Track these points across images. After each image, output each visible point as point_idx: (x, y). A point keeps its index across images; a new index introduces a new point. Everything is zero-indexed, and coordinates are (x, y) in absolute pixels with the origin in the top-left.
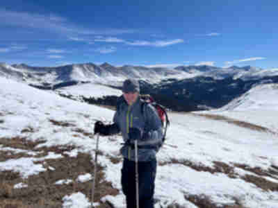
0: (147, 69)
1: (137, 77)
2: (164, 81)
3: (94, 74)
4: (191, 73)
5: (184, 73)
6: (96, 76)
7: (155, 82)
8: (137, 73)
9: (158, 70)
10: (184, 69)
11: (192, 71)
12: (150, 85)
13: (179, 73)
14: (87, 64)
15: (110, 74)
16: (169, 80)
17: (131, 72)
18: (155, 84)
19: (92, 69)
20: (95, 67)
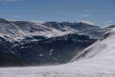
0: (7, 22)
2: (28, 38)
4: (64, 31)
5: (54, 30)
7: (16, 39)
9: (22, 25)
10: (55, 25)
11: (66, 28)
12: (8, 43)
13: (48, 30)
16: (35, 37)
18: (16, 42)
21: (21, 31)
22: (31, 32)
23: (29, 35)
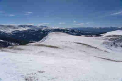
2: (13, 31)
4: (25, 28)
5: (22, 28)
7: (9, 32)
9: (10, 27)
10: (22, 26)
12: (6, 34)
13: (21, 28)
21: (10, 29)
22: (14, 29)
23: (13, 30)
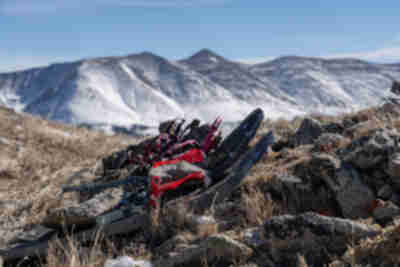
1: (332, 103)
3: (158, 94)
6: (170, 102)
8: (332, 86)
14: (132, 57)
15: (221, 91)
17: (307, 83)
19: (151, 75)
20: (162, 65)
